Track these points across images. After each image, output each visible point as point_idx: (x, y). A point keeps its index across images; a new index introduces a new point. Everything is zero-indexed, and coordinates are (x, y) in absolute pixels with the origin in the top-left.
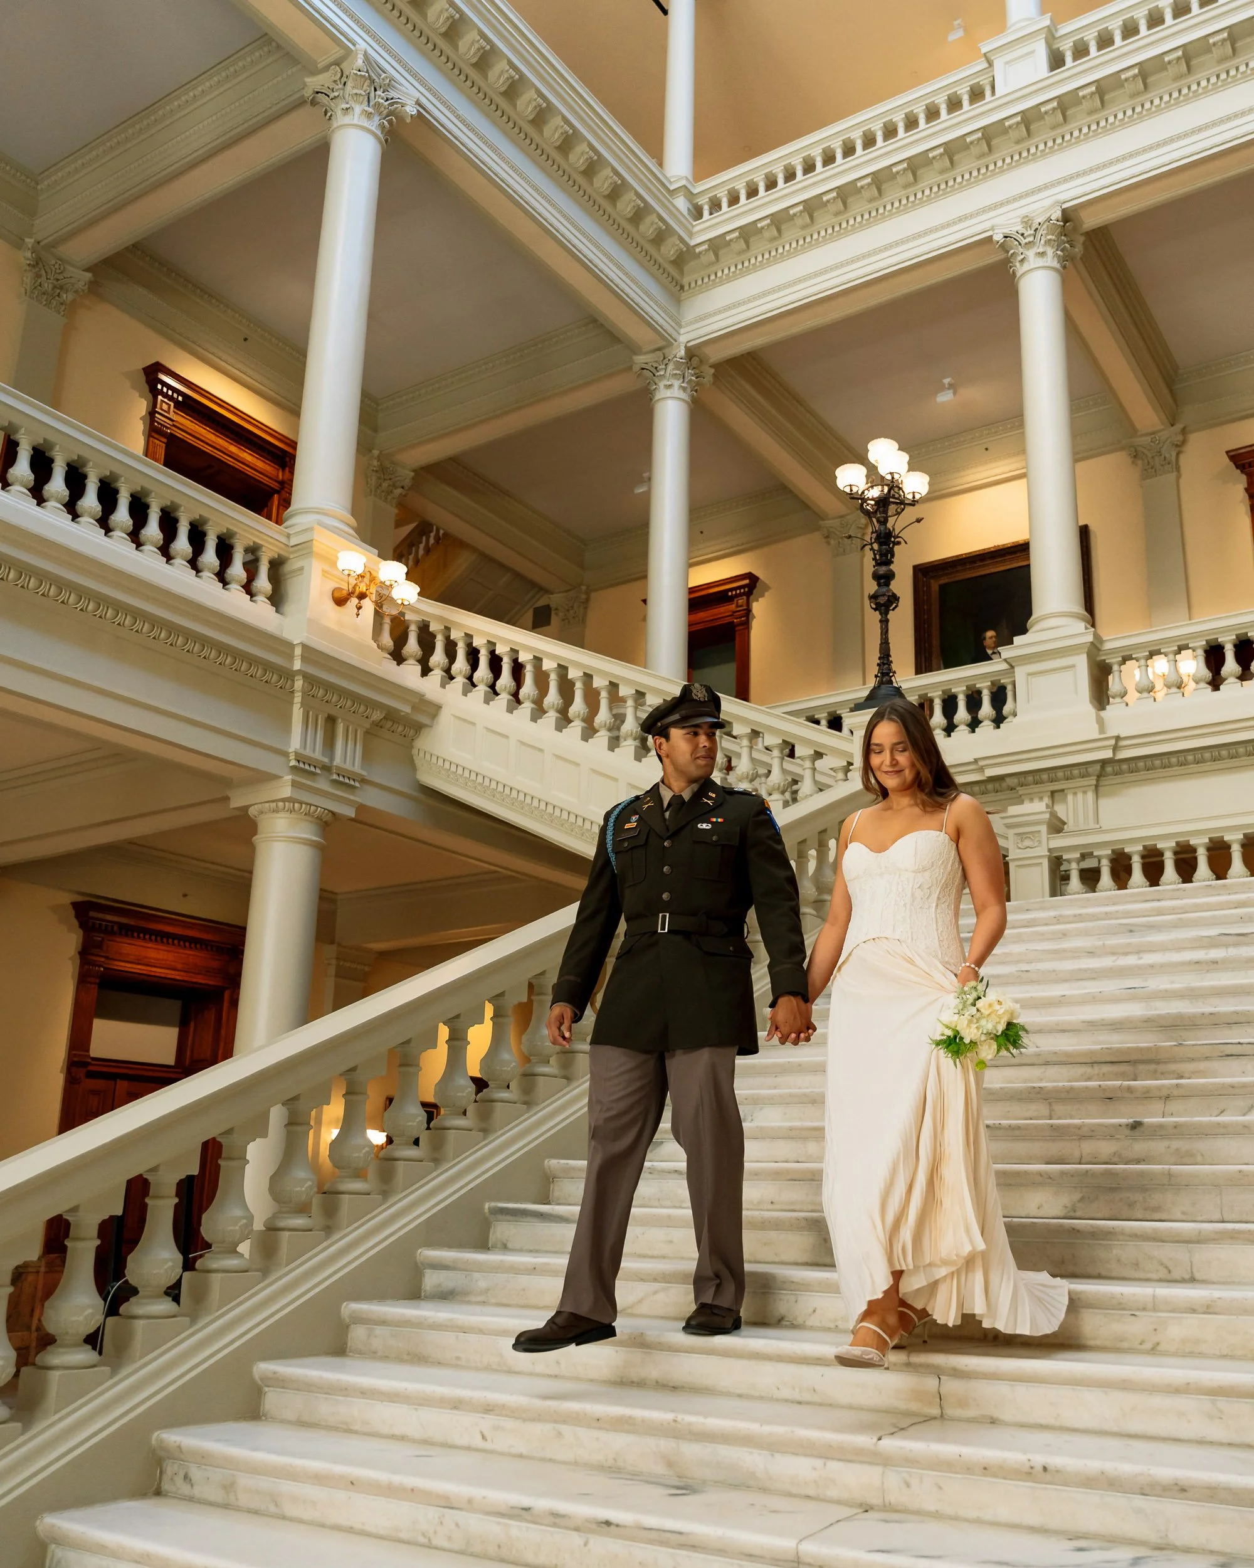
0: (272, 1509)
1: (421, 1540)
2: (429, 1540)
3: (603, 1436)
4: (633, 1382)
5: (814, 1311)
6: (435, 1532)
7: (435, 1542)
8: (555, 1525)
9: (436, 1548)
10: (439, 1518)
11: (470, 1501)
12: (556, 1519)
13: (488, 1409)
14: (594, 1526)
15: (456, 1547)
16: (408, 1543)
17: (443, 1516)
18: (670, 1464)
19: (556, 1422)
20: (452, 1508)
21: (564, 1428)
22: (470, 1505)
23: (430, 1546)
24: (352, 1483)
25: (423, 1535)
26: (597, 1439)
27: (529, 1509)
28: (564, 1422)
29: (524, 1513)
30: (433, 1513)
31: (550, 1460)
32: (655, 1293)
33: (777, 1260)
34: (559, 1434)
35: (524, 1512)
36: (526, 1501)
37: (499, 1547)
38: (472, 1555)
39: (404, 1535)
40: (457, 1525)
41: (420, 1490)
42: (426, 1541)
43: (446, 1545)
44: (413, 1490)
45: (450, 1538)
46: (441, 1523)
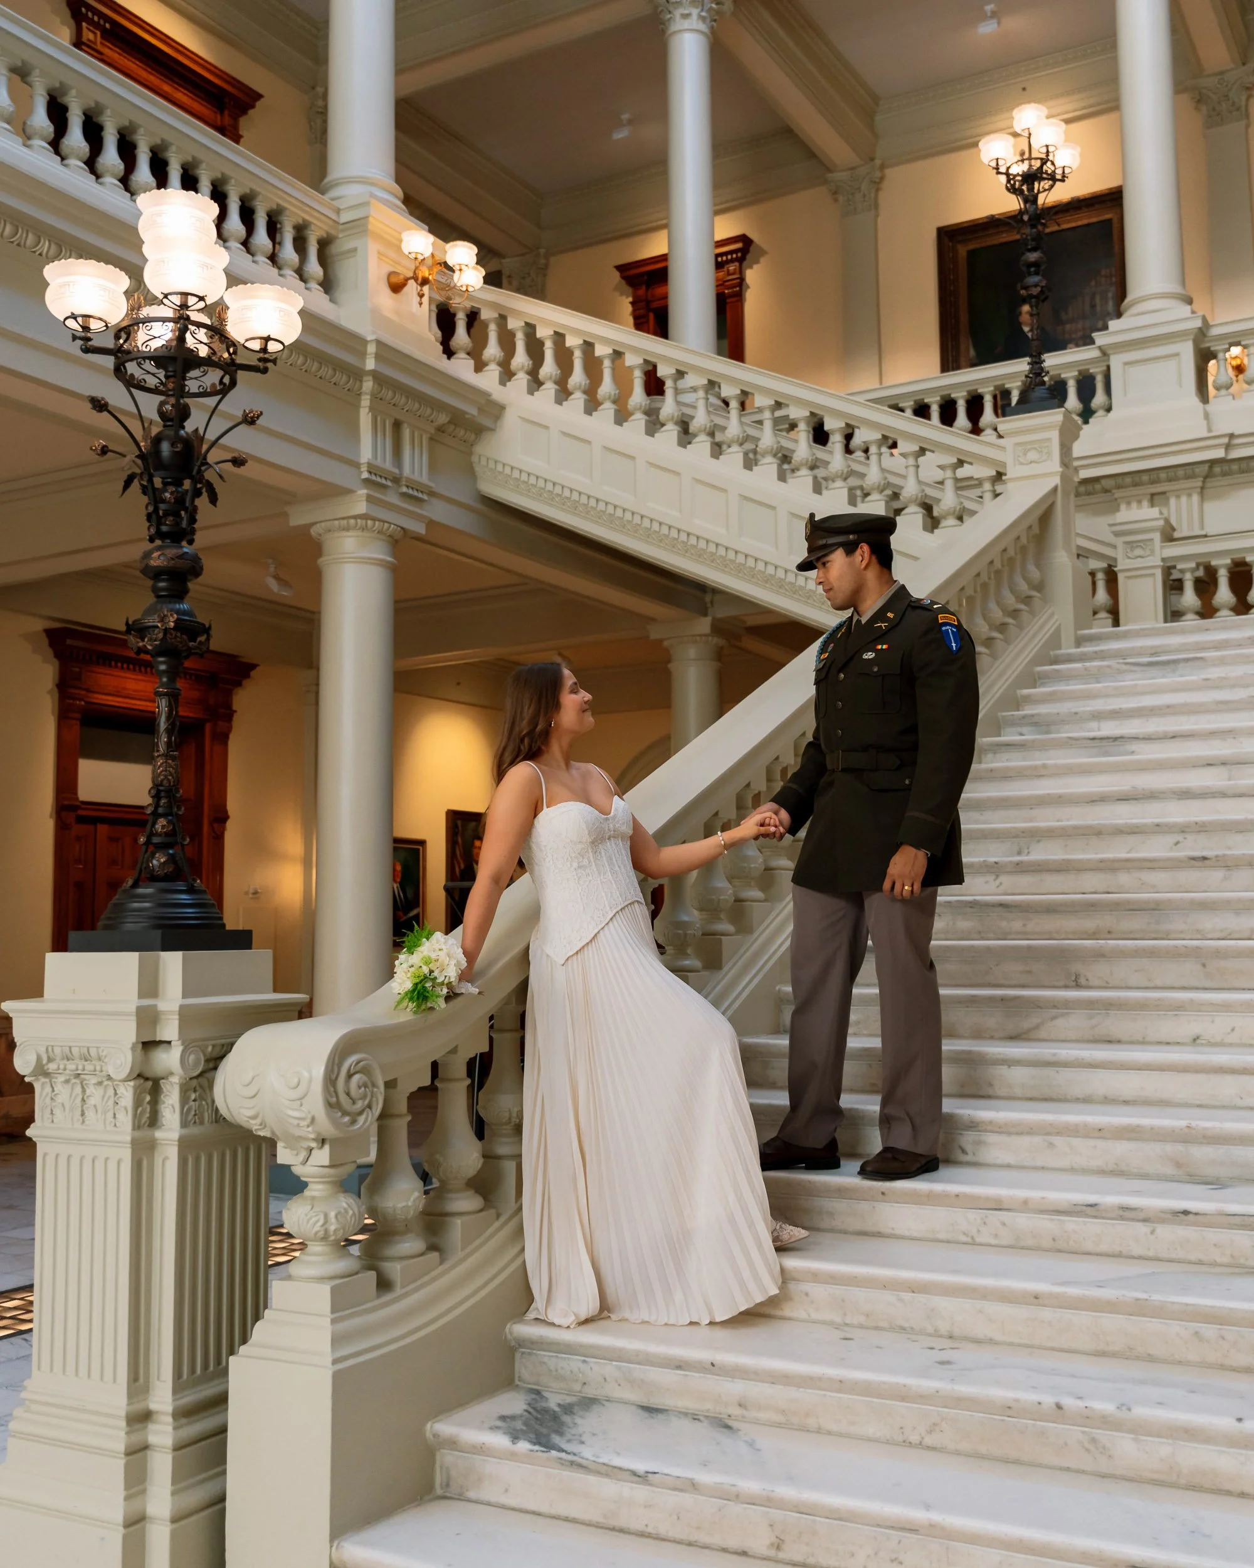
1: (964, 1239)
2: (972, 1238)
3: (1101, 1144)
4: (1078, 1099)
5: (1233, 1030)
6: (979, 1231)
7: (978, 1240)
8: (1122, 1218)
9: (981, 1245)
10: (982, 1219)
11: (1026, 1202)
12: (1125, 1213)
13: (971, 1126)
14: (1169, 1216)
15: (1004, 1242)
16: (948, 1242)
17: (988, 1217)
18: (1178, 1165)
19: (1048, 1134)
20: (1000, 1210)
21: (1058, 1140)
22: (1025, 1206)
23: (974, 1243)
24: (883, 1193)
25: (965, 1234)
26: (1095, 1147)
27: (1096, 1205)
28: (1058, 1134)
29: (1091, 1210)
30: (972, 1215)
31: (1043, 1168)
33: (1151, 985)
34: (1052, 1145)
35: (1089, 1208)
36: (1092, 1199)
37: (1054, 1240)
38: (1022, 1248)
39: (942, 1236)
40: (1004, 1224)
41: (967, 1196)
42: (969, 1240)
43: (993, 1242)
44: (957, 1196)
45: (996, 1235)
46: (985, 1223)
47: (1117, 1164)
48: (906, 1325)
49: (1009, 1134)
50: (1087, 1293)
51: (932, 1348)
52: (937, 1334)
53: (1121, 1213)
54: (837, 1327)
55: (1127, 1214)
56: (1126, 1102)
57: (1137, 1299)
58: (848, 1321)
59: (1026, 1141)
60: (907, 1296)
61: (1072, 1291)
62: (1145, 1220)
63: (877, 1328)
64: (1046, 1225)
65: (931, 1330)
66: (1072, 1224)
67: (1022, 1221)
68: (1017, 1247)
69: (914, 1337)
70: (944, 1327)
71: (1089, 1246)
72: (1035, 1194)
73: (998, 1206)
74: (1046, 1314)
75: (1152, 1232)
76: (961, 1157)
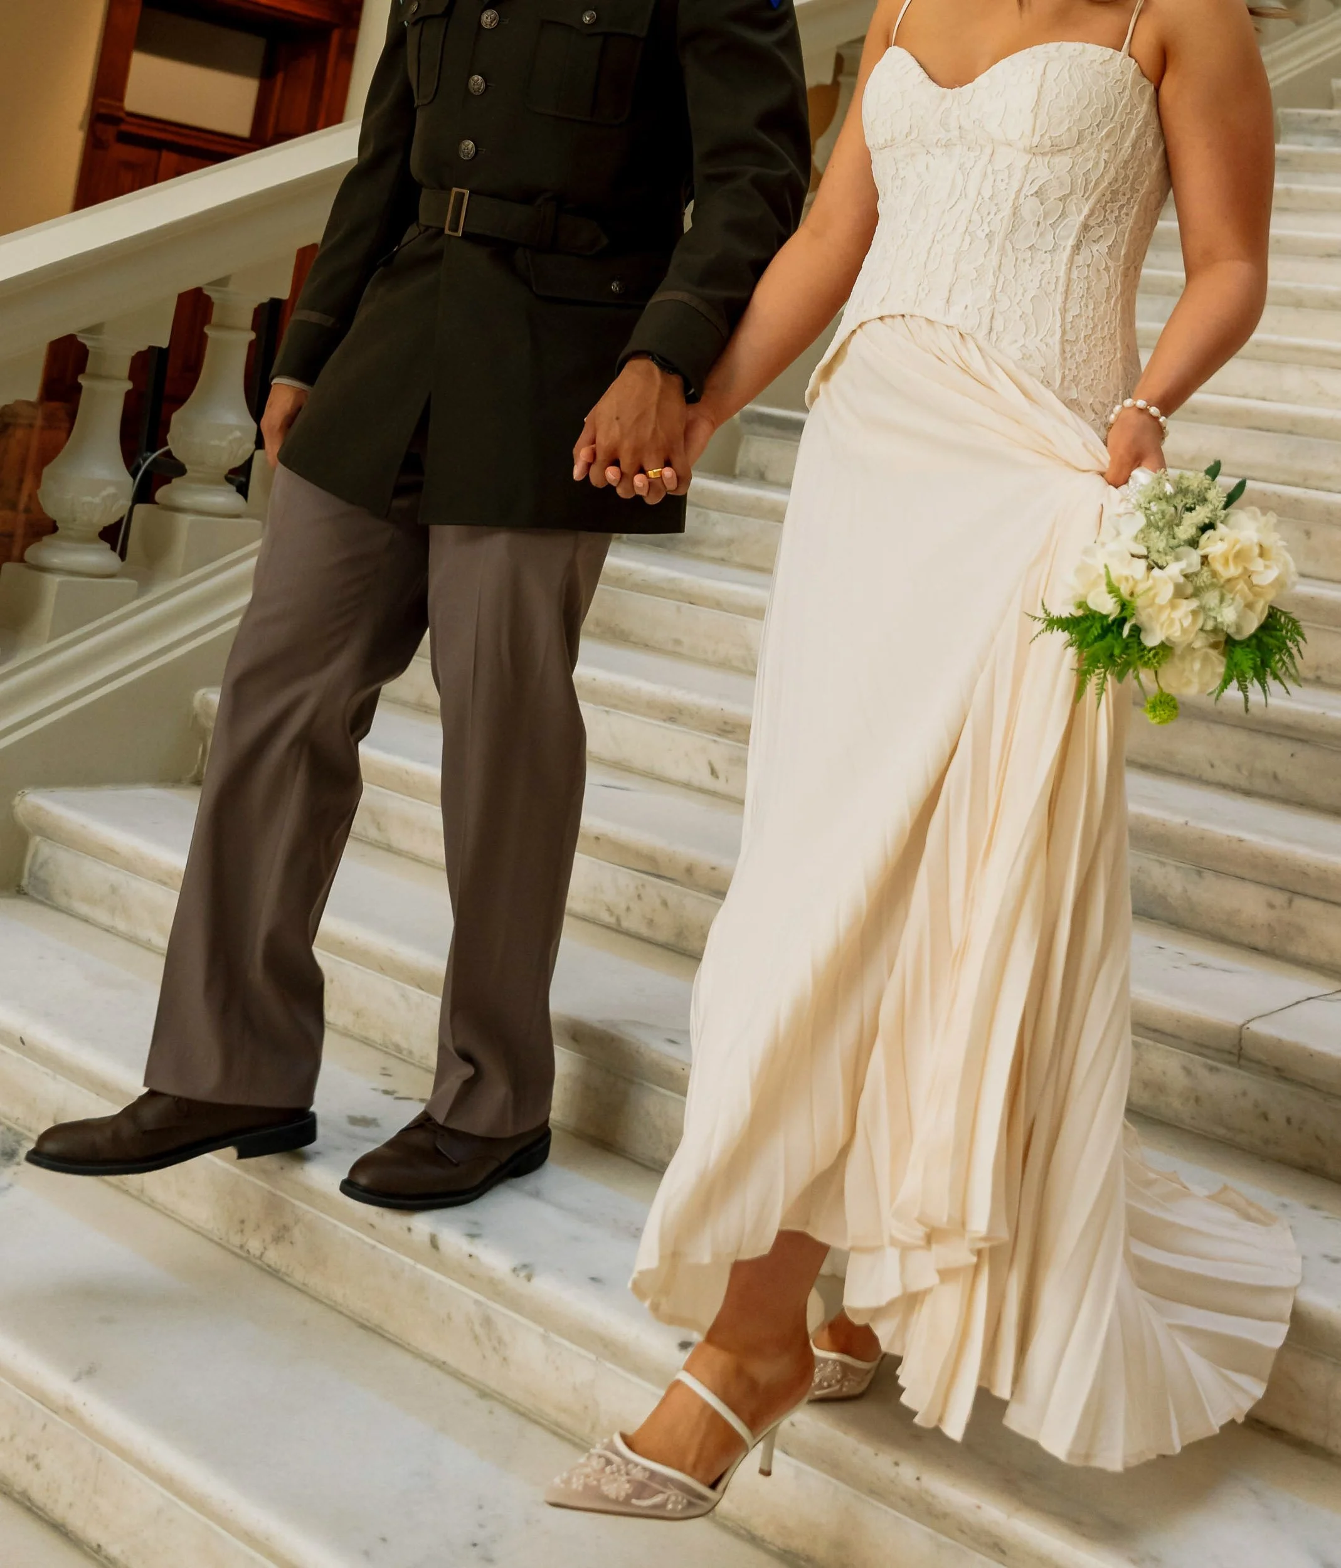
1: (609, 919)
2: (618, 920)
6: (628, 909)
7: (625, 924)
9: (628, 934)
10: (637, 888)
11: (691, 872)
15: (662, 936)
17: (643, 886)
20: (659, 877)
22: (690, 878)
23: (618, 929)
25: (609, 910)
40: (665, 903)
42: (613, 921)
43: (644, 931)
45: (650, 922)
46: (639, 896)
67: (690, 904)
76: (708, 782)
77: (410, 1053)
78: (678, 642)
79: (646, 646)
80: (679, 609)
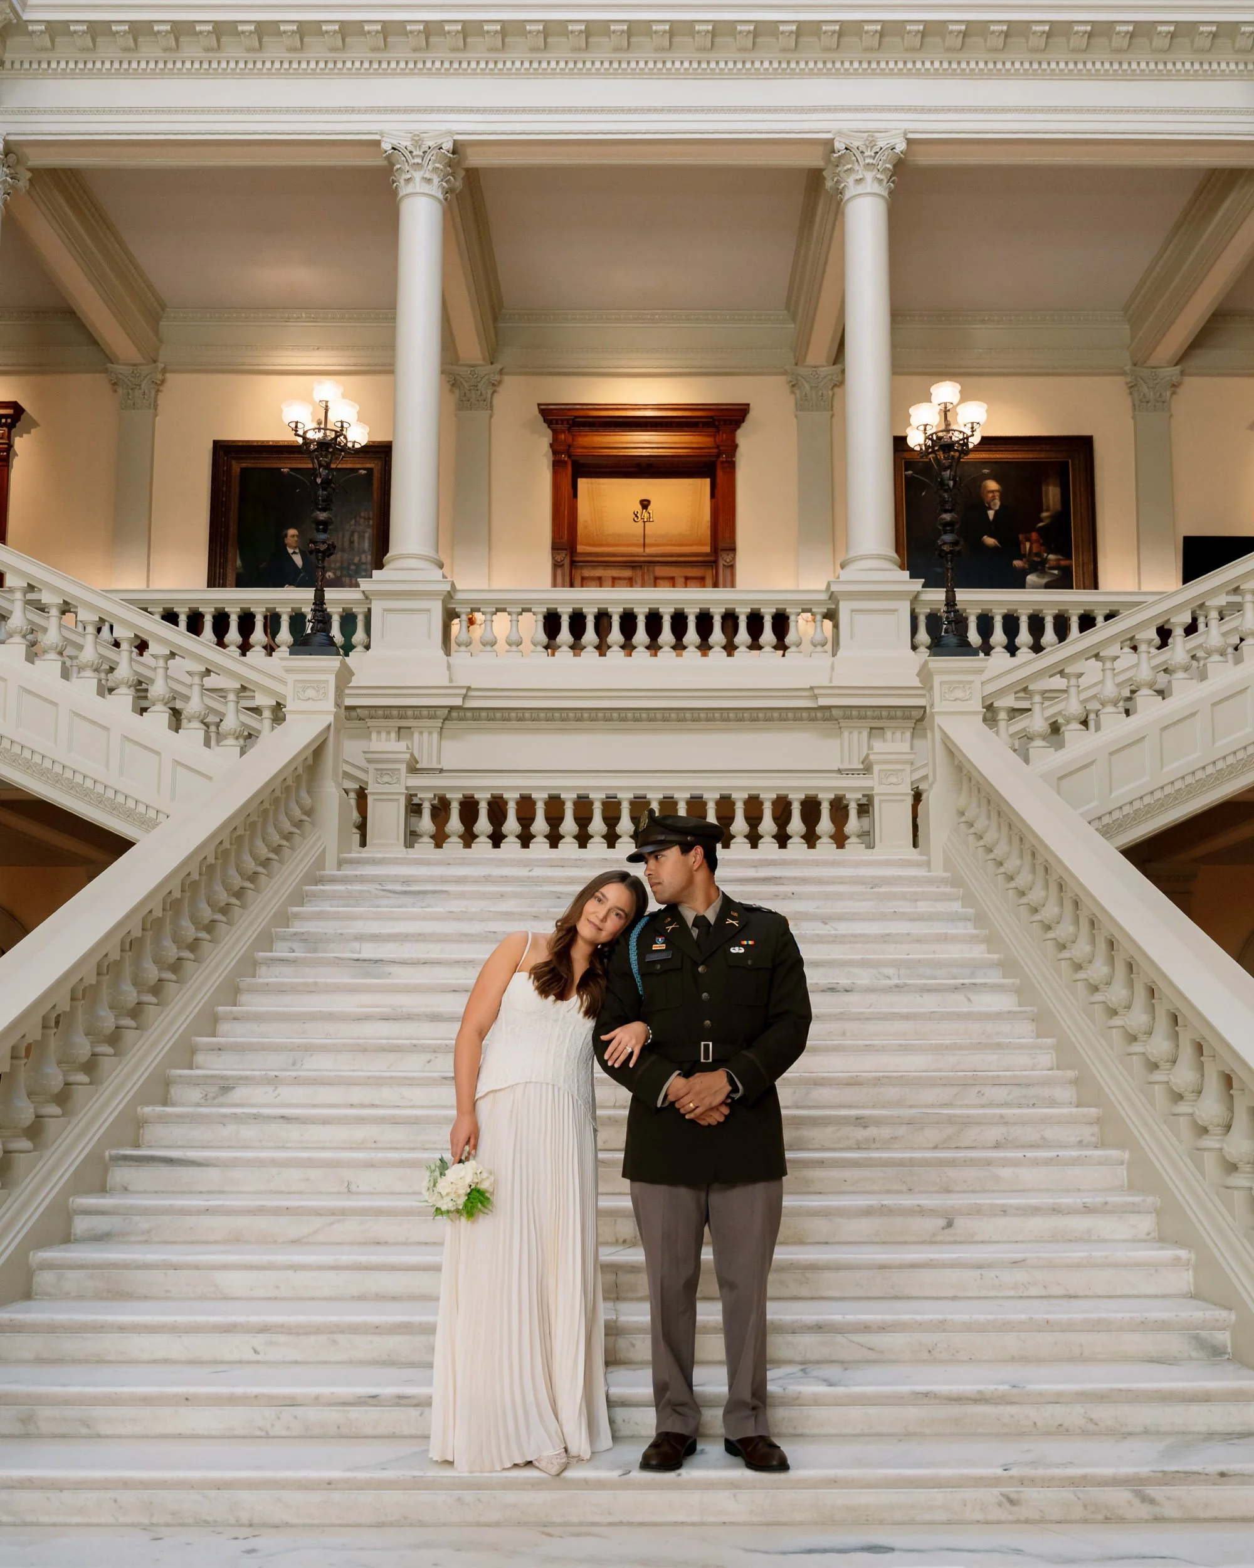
0: (84, 1431)
1: (259, 1433)
2: (267, 1432)
3: (376, 1339)
6: (273, 1425)
7: (272, 1433)
8: (398, 1405)
9: (274, 1437)
10: (277, 1415)
11: (317, 1398)
13: (264, 1329)
15: (295, 1433)
16: (244, 1437)
17: (282, 1413)
19: (333, 1333)
20: (293, 1405)
21: (339, 1337)
22: (317, 1401)
23: (268, 1437)
25: (260, 1429)
26: (370, 1342)
28: (342, 1332)
29: (373, 1400)
30: (269, 1413)
32: (332, 1224)
34: (334, 1342)
35: (370, 1399)
36: (373, 1391)
37: (339, 1427)
38: (311, 1437)
39: (237, 1433)
40: (296, 1417)
41: (265, 1396)
42: (263, 1434)
43: (284, 1433)
44: (256, 1396)
45: (288, 1428)
46: (279, 1418)
47: (389, 1355)
48: (209, 1519)
49: (298, 1334)
50: (373, 1475)
51: (236, 1539)
52: (239, 1524)
53: (398, 1401)
54: (145, 1528)
55: (402, 1402)
56: (394, 1298)
57: (414, 1477)
58: (154, 1520)
59: (312, 1339)
60: (213, 1493)
61: (361, 1475)
62: (417, 1405)
63: (181, 1525)
64: (333, 1416)
65: (232, 1521)
66: (354, 1413)
67: (313, 1414)
68: (307, 1436)
69: (219, 1529)
70: (244, 1517)
71: (369, 1431)
72: (325, 1390)
73: (293, 1402)
74: (336, 1496)
75: (421, 1415)
76: (254, 1357)
77: (215, 1522)
78: (167, 1291)
79: (146, 1298)
80: (166, 1274)
